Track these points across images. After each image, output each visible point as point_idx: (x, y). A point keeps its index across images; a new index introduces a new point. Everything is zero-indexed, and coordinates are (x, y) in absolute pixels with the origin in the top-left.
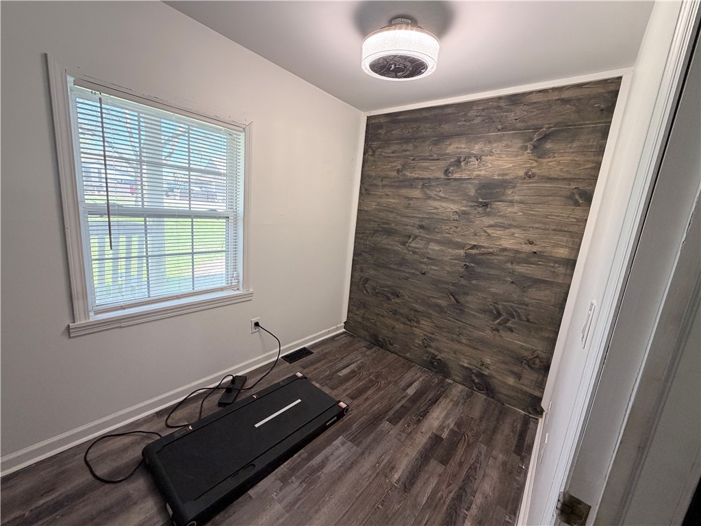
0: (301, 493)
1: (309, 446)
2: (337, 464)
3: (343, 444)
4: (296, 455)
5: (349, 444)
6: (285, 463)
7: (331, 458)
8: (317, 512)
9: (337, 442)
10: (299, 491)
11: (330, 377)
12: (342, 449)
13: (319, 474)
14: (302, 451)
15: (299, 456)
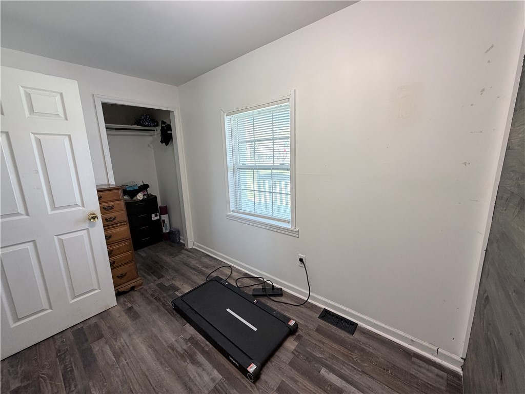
0: (177, 351)
1: (214, 351)
2: (193, 375)
3: (213, 380)
4: (208, 343)
5: (212, 385)
6: (202, 338)
7: (200, 370)
8: (161, 363)
9: (216, 373)
10: (179, 349)
11: (310, 358)
12: (206, 378)
13: (188, 361)
14: (211, 346)
15: (207, 345)
